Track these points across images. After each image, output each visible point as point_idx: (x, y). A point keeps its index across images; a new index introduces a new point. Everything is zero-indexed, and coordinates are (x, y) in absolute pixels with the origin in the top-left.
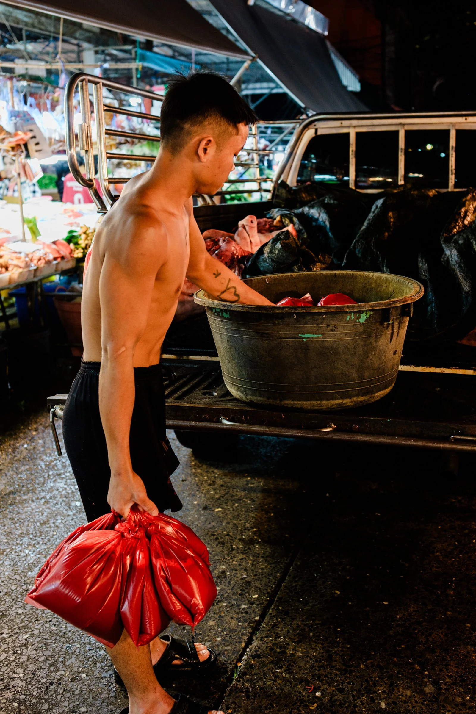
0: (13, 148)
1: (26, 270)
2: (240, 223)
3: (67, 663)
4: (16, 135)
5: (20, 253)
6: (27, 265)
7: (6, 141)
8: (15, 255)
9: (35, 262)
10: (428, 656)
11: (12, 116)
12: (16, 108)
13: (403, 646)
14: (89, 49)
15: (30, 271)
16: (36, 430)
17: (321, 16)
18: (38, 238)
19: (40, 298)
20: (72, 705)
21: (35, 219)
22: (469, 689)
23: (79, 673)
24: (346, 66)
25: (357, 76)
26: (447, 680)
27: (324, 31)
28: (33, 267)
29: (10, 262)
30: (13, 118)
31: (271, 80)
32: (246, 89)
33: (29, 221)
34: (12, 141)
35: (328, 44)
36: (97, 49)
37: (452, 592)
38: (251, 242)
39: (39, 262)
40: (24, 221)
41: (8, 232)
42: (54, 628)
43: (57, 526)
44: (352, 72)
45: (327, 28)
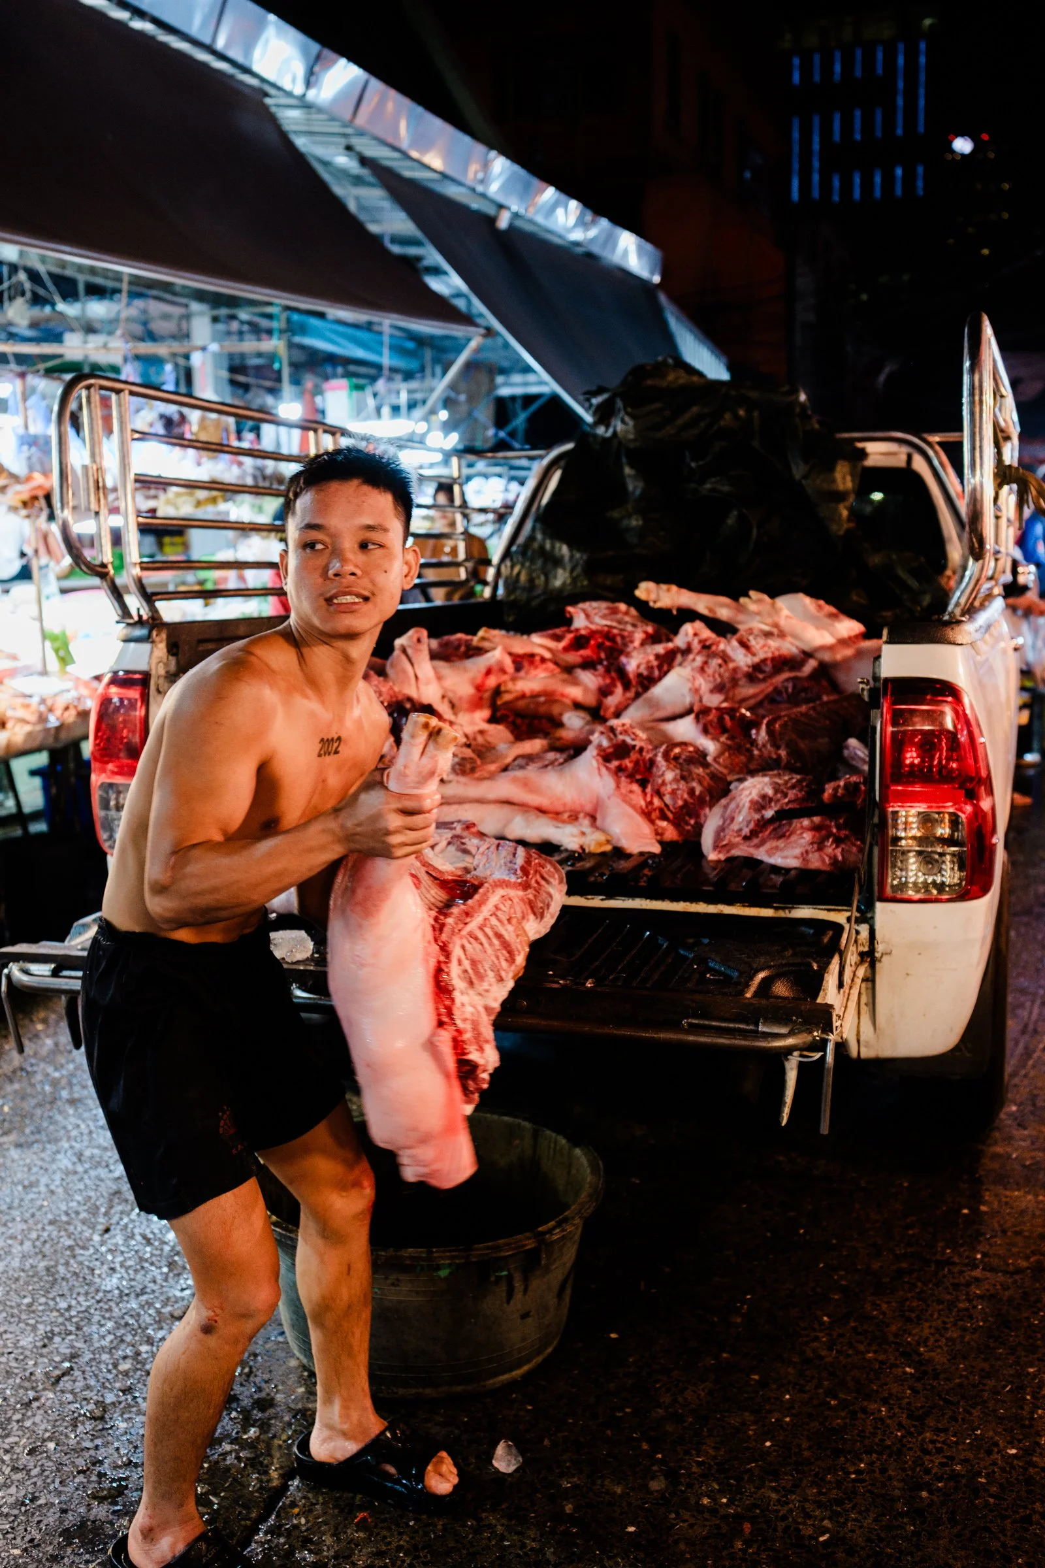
0: (25, 504)
1: (39, 728)
2: (398, 642)
3: (28, 1424)
4: (29, 479)
5: (30, 696)
6: (42, 719)
7: (10, 492)
8: (20, 700)
9: (58, 712)
10: (669, 1428)
11: (22, 444)
12: (33, 430)
13: (628, 1410)
14: (201, 314)
15: (47, 730)
16: (45, 1021)
17: (649, 247)
18: (69, 668)
19: (73, 780)
20: (23, 1493)
21: (64, 634)
22: (731, 1485)
23: (44, 1441)
24: (701, 341)
25: (724, 360)
26: (694, 1469)
27: (652, 273)
28: (53, 722)
29: (10, 713)
30: (25, 448)
31: (527, 369)
32: (505, 384)
33: (54, 638)
34: (21, 491)
35: (663, 298)
36: (216, 312)
37: (739, 1320)
38: (416, 677)
39: (66, 714)
40: (45, 636)
41: (14, 658)
42: (13, 1364)
43: (52, 1192)
44: (712, 352)
45: (658, 269)
